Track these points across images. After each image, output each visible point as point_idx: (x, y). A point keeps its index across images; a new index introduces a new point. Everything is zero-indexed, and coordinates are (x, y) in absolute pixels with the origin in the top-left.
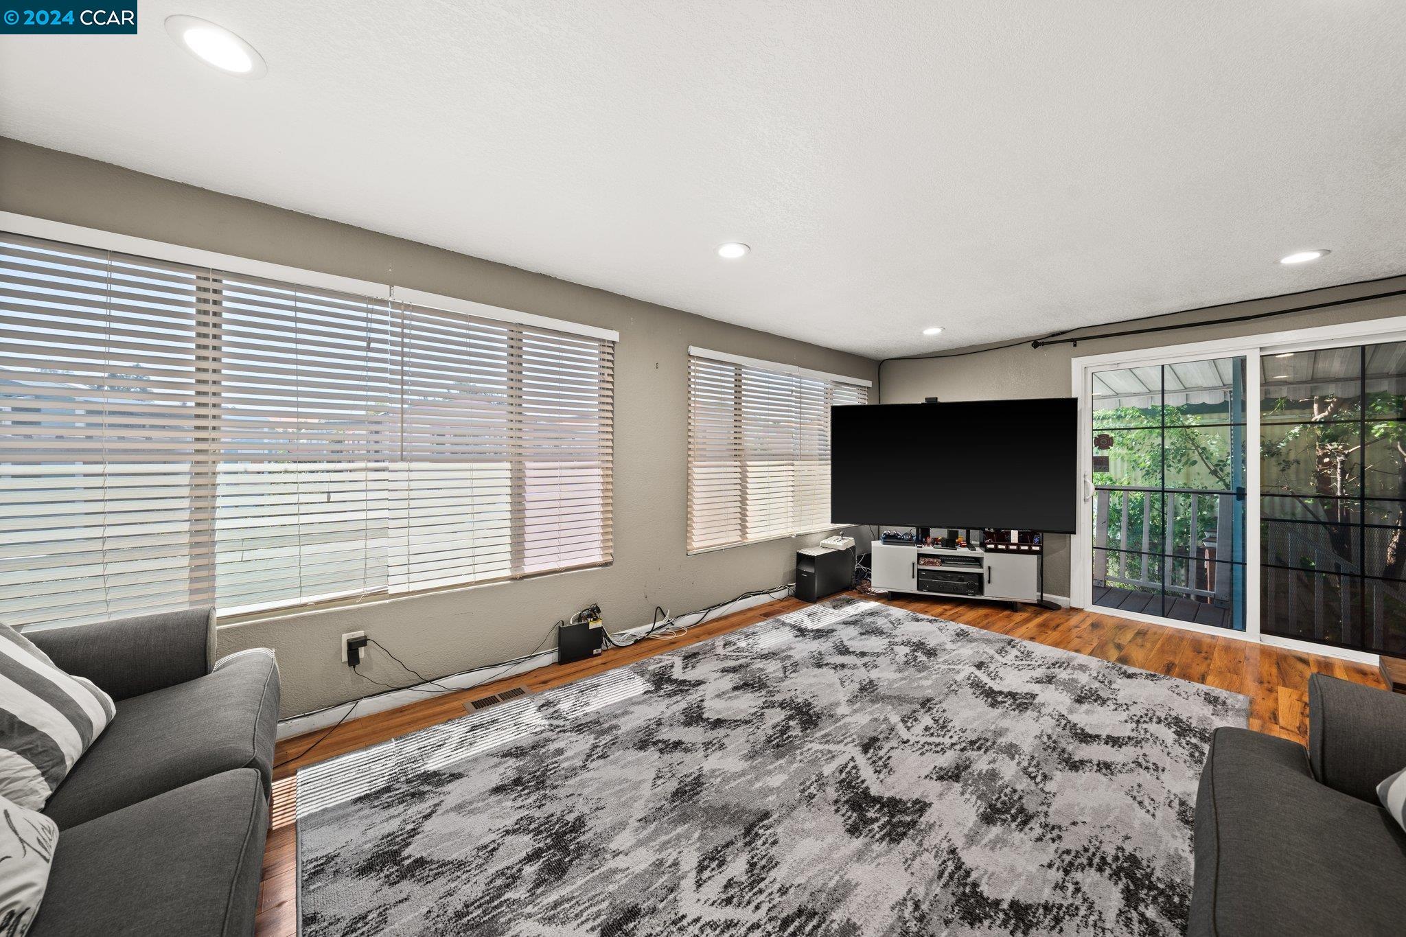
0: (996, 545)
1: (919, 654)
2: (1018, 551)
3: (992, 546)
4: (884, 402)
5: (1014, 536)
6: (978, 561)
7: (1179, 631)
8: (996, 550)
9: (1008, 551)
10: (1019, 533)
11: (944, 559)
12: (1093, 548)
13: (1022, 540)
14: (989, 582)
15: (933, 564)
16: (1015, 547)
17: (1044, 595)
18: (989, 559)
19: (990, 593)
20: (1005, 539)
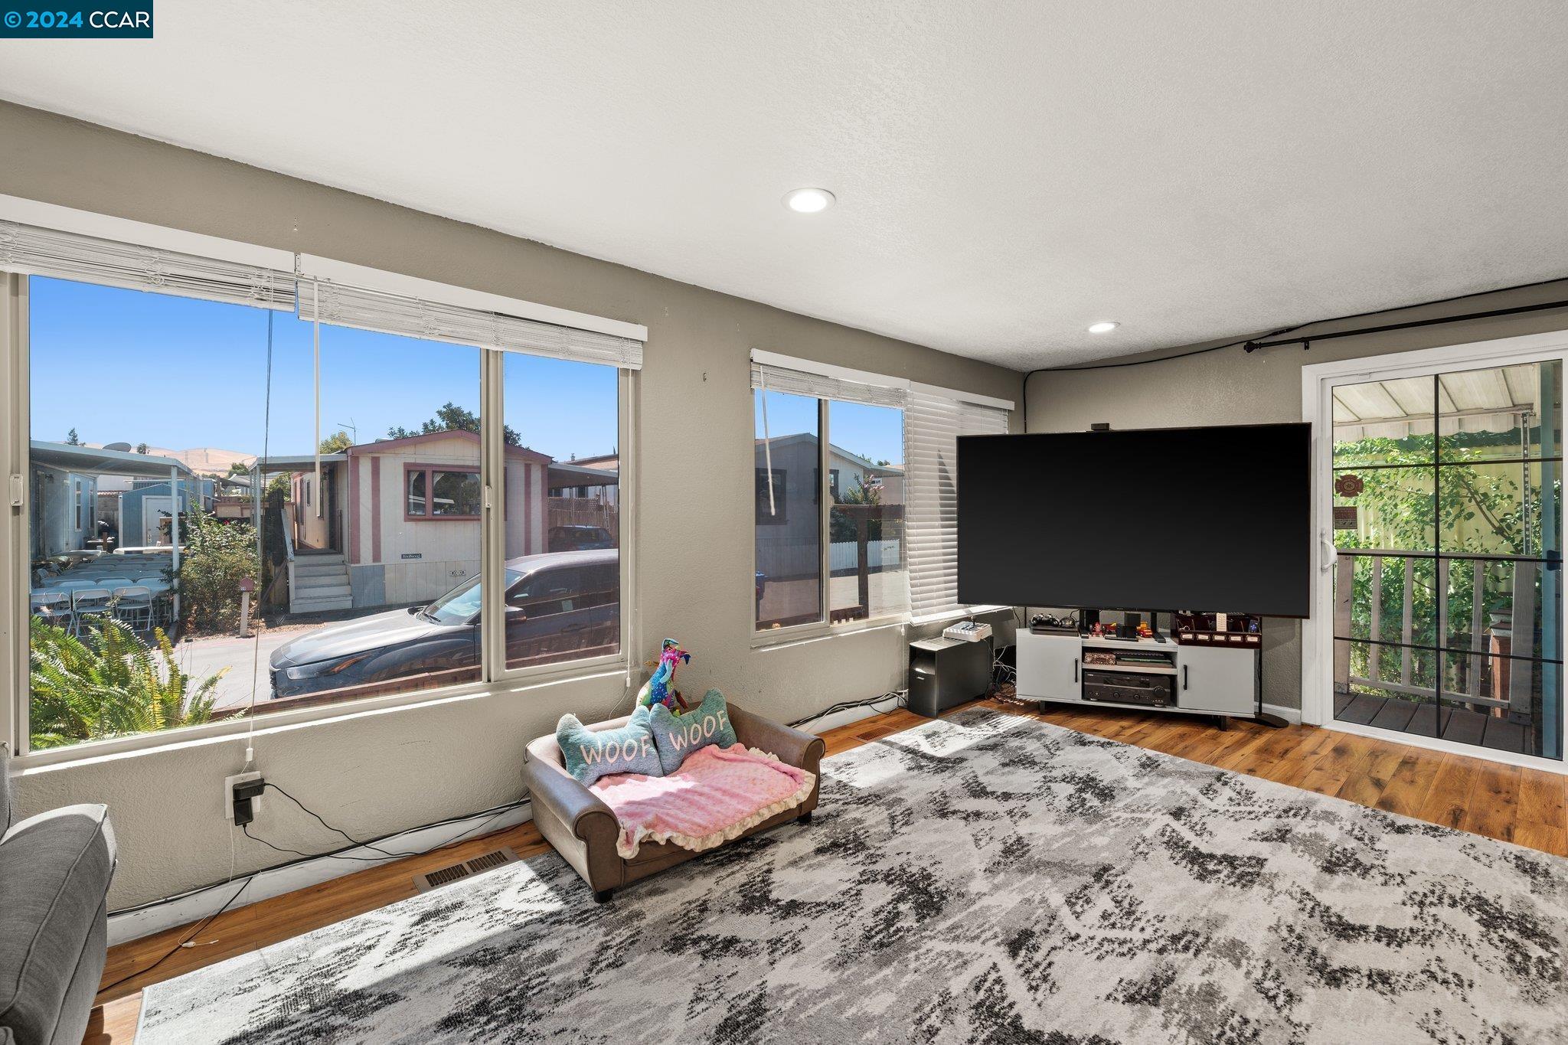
0: (1195, 635)
1: (1088, 796)
2: (1227, 644)
3: (1190, 636)
4: (1031, 431)
5: (1221, 621)
6: (1168, 658)
7: (1463, 759)
8: (1195, 642)
9: (1212, 643)
10: (1228, 618)
11: (1121, 655)
12: (1335, 638)
13: (1234, 626)
14: (1185, 687)
15: (1104, 661)
16: (1222, 638)
17: (1263, 705)
18: (1186, 655)
19: (1187, 702)
20: (1205, 624)
